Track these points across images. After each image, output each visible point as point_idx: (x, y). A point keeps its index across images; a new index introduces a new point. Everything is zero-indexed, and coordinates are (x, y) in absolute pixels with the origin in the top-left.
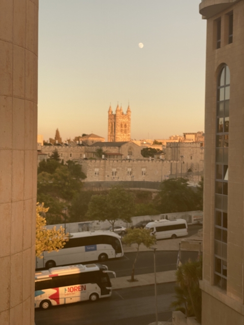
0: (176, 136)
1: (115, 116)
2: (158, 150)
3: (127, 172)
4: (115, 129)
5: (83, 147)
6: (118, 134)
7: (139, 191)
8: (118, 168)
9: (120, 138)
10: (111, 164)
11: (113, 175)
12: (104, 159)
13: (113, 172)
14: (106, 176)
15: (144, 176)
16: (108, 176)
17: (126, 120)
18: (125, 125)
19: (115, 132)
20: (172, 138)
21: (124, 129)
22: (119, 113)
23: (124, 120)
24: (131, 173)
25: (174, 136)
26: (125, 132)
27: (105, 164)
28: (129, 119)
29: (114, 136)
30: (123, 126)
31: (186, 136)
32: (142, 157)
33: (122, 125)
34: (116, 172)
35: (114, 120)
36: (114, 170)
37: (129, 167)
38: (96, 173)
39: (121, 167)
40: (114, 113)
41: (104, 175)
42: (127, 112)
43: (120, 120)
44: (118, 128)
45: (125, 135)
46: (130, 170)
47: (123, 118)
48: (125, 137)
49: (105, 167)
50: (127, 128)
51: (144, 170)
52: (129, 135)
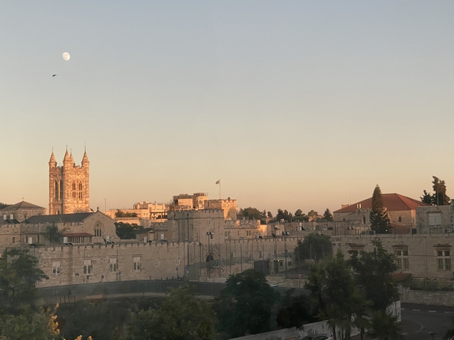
0: (144, 202)
1: (62, 169)
2: (135, 225)
3: (109, 265)
4: (62, 193)
5: (18, 226)
6: (69, 201)
7: (143, 297)
8: (94, 259)
9: (72, 206)
10: (82, 253)
11: (85, 272)
12: (67, 244)
13: (85, 267)
14: (74, 275)
15: (137, 270)
16: (77, 274)
17: (80, 177)
18: (80, 185)
19: (62, 197)
20: (138, 207)
21: (77, 191)
22: (69, 165)
23: (78, 177)
24: (116, 267)
25: (142, 203)
26: (81, 197)
27: (70, 253)
28: (86, 174)
29: (62, 205)
30: (76, 186)
31: (179, 201)
32: (118, 240)
33: (74, 185)
34: (90, 267)
35: (60, 178)
36: (88, 263)
37: (113, 256)
38: (54, 271)
39: (99, 257)
40: (60, 164)
41: (70, 274)
42: (82, 163)
43: (71, 177)
44: (68, 190)
45: (80, 202)
46: (113, 261)
47: (76, 173)
48: (79, 206)
49: (71, 259)
50: (83, 190)
51: (137, 260)
52: (86, 202)
